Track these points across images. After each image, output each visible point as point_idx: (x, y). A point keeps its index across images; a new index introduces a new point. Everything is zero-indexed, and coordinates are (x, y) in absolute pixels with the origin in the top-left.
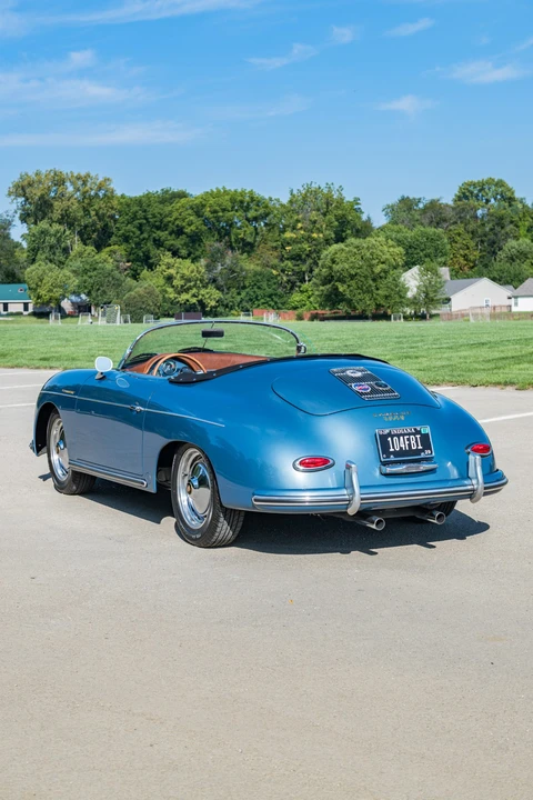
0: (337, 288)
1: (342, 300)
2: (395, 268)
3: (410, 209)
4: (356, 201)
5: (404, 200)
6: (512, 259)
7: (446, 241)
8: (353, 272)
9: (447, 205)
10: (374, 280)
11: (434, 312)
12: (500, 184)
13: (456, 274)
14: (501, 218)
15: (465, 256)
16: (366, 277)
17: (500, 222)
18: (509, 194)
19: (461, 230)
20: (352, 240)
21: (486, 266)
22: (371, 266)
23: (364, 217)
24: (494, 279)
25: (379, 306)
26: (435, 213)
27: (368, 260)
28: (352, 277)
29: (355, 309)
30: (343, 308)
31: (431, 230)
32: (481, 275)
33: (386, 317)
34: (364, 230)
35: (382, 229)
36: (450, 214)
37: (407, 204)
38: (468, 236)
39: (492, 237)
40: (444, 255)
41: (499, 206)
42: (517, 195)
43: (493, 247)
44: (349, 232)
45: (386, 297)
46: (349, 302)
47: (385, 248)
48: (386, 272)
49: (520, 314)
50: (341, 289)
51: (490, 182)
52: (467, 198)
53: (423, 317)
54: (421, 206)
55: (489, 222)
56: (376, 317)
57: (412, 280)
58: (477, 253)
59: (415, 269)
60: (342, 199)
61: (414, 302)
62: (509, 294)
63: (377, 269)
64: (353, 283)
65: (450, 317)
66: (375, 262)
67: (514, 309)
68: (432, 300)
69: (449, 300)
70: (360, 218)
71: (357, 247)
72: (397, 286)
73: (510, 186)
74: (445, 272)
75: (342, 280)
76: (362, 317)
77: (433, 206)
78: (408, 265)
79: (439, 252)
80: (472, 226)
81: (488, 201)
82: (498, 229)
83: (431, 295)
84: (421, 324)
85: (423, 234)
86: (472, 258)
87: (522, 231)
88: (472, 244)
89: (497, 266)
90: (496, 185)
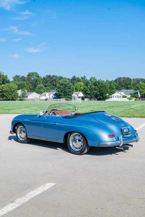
0: (3, 94)
1: (5, 96)
2: (16, 90)
3: (18, 78)
4: (7, 75)
5: (16, 76)
6: (39, 88)
7: (26, 84)
8: (7, 90)
9: (26, 77)
10: (12, 92)
11: (24, 99)
12: (36, 73)
13: (28, 91)
14: (37, 80)
15: (29, 88)
16: (10, 92)
17: (36, 81)
18: (38, 75)
19: (29, 82)
20: (6, 84)
21: (34, 90)
22: (11, 89)
23: (8, 79)
24: (36, 92)
25: (12, 98)
26: (23, 79)
27: (10, 88)
28: (7, 91)
29: (7, 98)
30: (5, 98)
31: (23, 82)
32: (33, 92)
33: (15, 100)
34: (8, 82)
35: (12, 81)
36: (26, 79)
37: (17, 77)
38: (30, 84)
39: (35, 84)
40: (25, 87)
41: (36, 78)
42: (40, 76)
43: (35, 86)
44: (5, 82)
45: (14, 96)
46: (6, 97)
47: (14, 86)
48: (14, 91)
49: (42, 99)
50: (4, 94)
51: (34, 73)
52: (29, 76)
53: (22, 100)
54: (20, 77)
55: (34, 81)
56: (12, 100)
57: (20, 92)
58: (32, 87)
59: (20, 90)
60: (3, 75)
61: (20, 97)
62: (40, 95)
63: (12, 90)
64: (7, 93)
65: (28, 100)
66: (12, 88)
67: (41, 99)
68: (24, 96)
69: (27, 97)
70: (7, 79)
71: (8, 85)
72: (16, 94)
73: (38, 74)
74: (26, 91)
75: (5, 92)
76: (9, 100)
77: (23, 77)
78: (18, 89)
79: (24, 87)
80: (31, 82)
81: (34, 77)
82: (36, 82)
83: (24, 95)
84: (22, 101)
85: (21, 83)
86: (31, 88)
87: (41, 83)
88: (31, 85)
89: (36, 90)
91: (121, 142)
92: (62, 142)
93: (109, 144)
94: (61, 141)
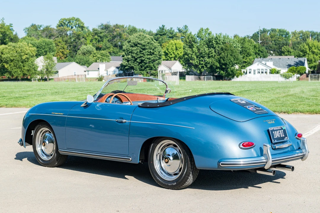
0: (4, 66)
1: (6, 72)
2: (32, 57)
3: (36, 30)
4: (11, 25)
5: (33, 26)
6: (84, 54)
7: (54, 45)
8: (12, 58)
9: (54, 29)
10: (22, 62)
11: (50, 77)
12: (77, 20)
13: (60, 60)
14: (79, 35)
15: (62, 52)
16: (18, 61)
17: (78, 37)
18: (82, 25)
19: (61, 40)
20: (10, 43)
21: (72, 57)
22: (21, 56)
23: (14, 33)
24: (77, 63)
25: (24, 75)
26: (48, 32)
27: (19, 53)
28: (12, 61)
29: (13, 76)
30: (7, 75)
31: (47, 40)
32: (70, 61)
33: (30, 80)
34: (14, 39)
35: (24, 39)
36: (55, 33)
37: (35, 28)
38: (64, 43)
39: (75, 44)
40: (53, 51)
41: (77, 31)
42: (85, 25)
43: (75, 49)
44: (7, 40)
45: (28, 70)
46: (10, 73)
47: (27, 48)
48: (28, 59)
49: (91, 79)
50: (6, 66)
51: (73, 19)
52: (62, 25)
53: (46, 80)
54: (42, 28)
55: (73, 37)
56: (23, 80)
57: (40, 63)
58: (68, 51)
59: (41, 58)
60: (4, 24)
61: (41, 73)
62: (85, 70)
63: (24, 57)
64: (12, 64)
65: (59, 80)
66: (22, 54)
67: (87, 76)
68: (50, 72)
69: (57, 72)
70: (12, 33)
71: (14, 47)
72: (33, 65)
73: (82, 21)
74: (55, 59)
75: (7, 62)
76: (16, 79)
77: (47, 29)
78: (38, 56)
79: (51, 50)
80: (65, 39)
81: (72, 27)
82: (77, 40)
83: (50, 70)
84: (46, 83)
85: (44, 42)
86: (65, 53)
87: (88, 41)
88: (66, 47)
89: (78, 56)
90: (76, 20)
91: (267, 159)
92: (137, 161)
93: (242, 163)
94: (135, 158)
